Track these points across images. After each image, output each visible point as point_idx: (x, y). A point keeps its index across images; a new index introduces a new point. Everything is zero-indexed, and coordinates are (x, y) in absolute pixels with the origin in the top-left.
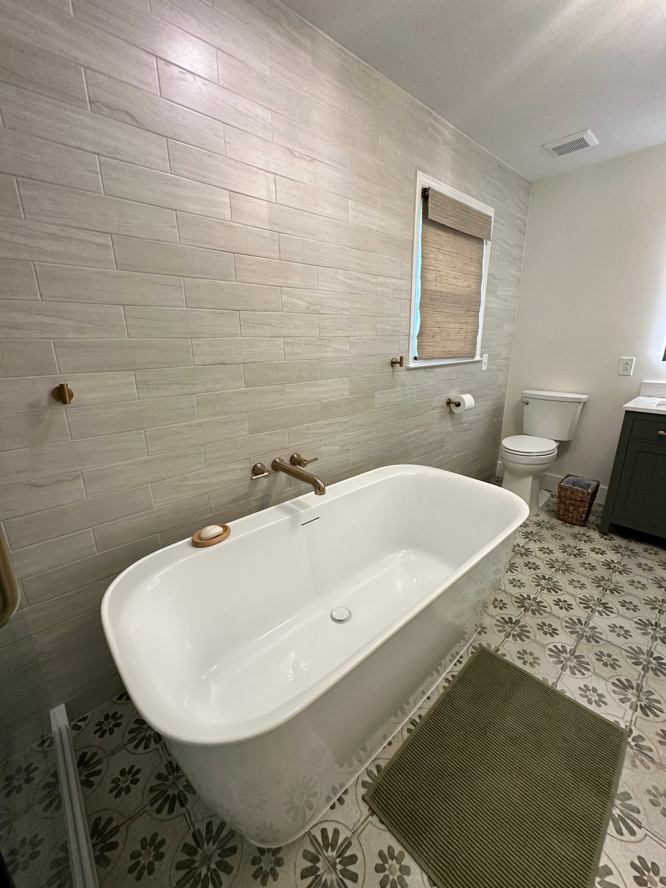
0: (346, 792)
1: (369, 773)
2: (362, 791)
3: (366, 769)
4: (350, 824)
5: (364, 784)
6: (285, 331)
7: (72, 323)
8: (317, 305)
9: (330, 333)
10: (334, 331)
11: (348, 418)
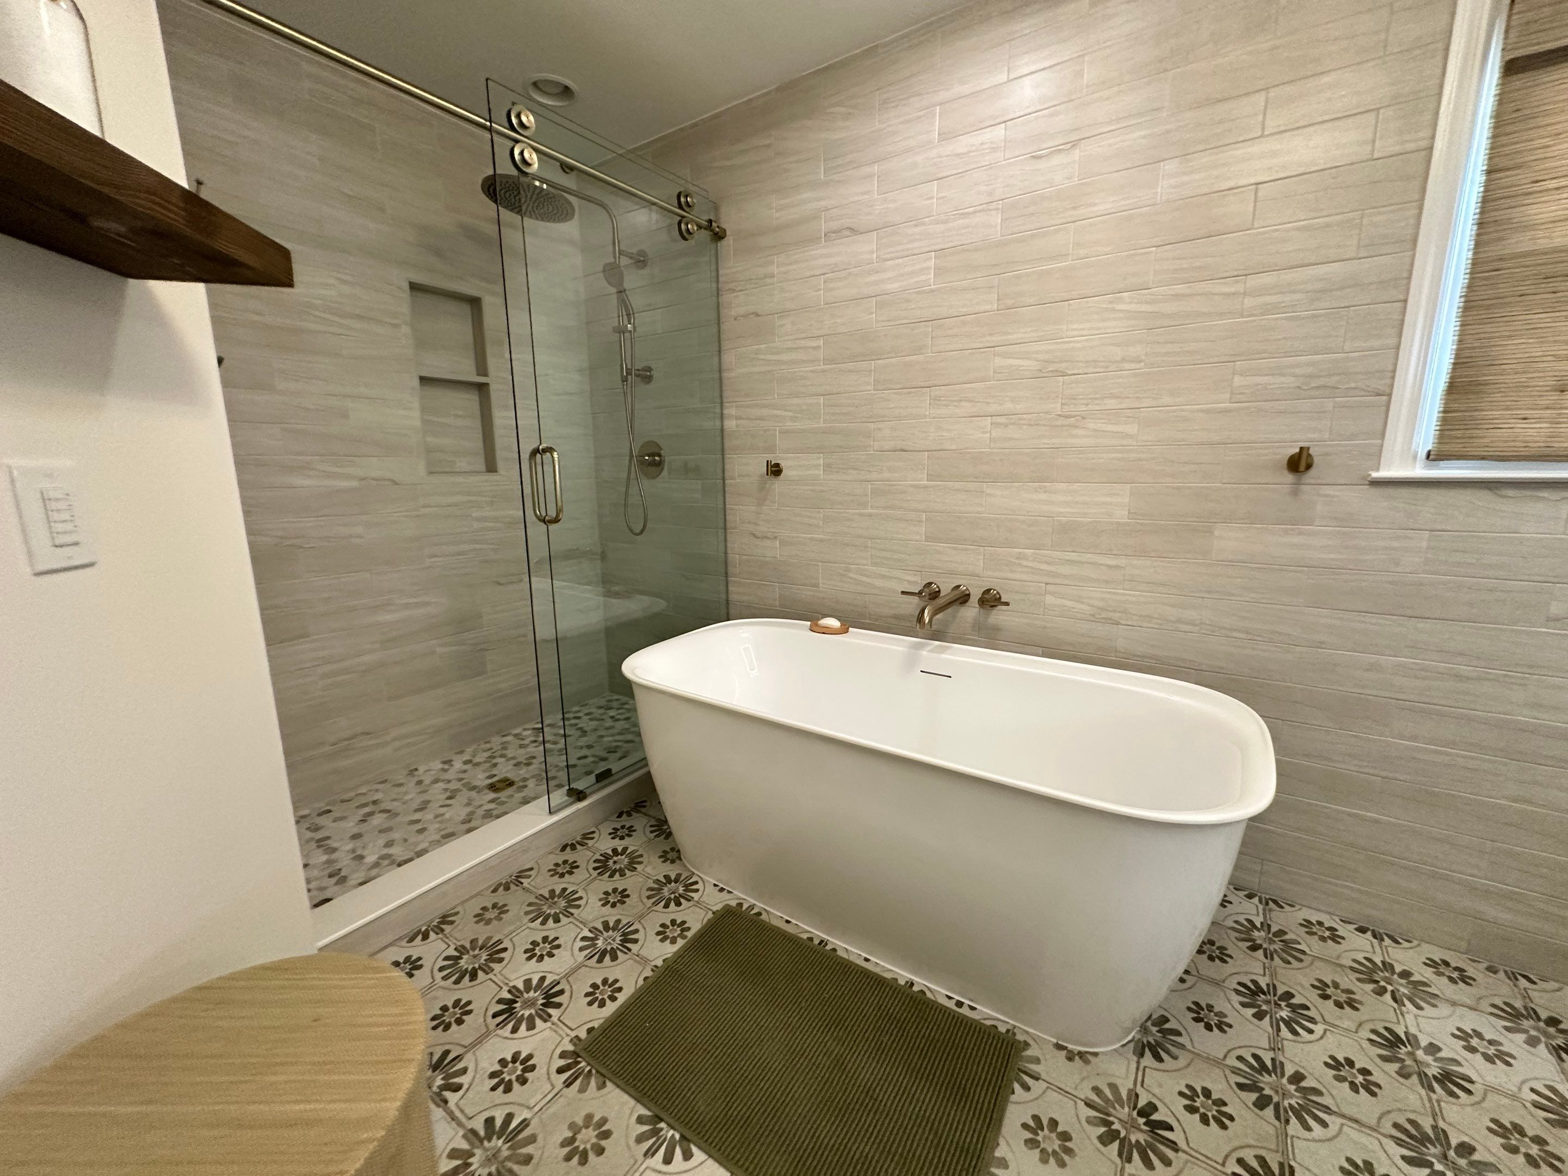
0: (729, 892)
1: (752, 907)
2: (733, 904)
3: (754, 905)
5: (740, 905)
6: (993, 408)
7: (790, 414)
8: (1061, 362)
9: (1087, 405)
10: (1096, 402)
11: (1122, 561)
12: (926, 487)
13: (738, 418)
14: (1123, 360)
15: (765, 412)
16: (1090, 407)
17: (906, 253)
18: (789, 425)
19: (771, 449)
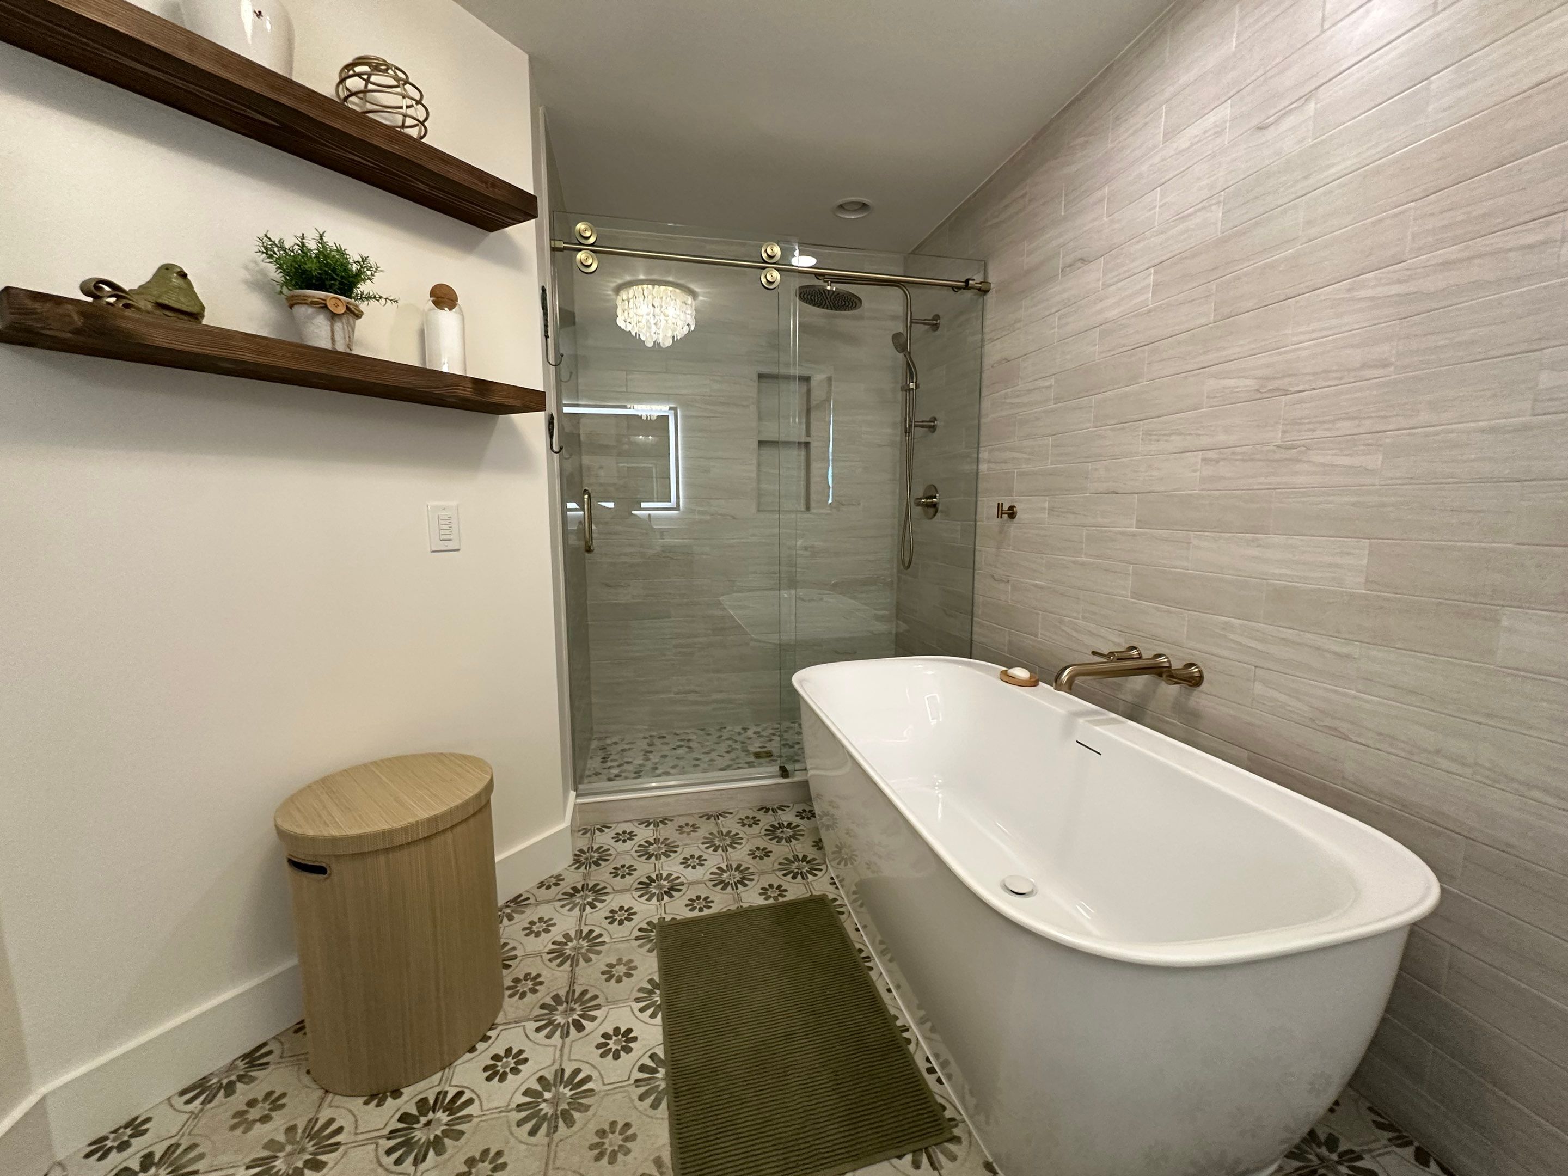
0: (837, 888)
1: (841, 906)
2: (831, 896)
3: (846, 905)
4: (814, 883)
5: (835, 900)
6: (1205, 441)
7: (1025, 456)
8: (1283, 377)
9: (1313, 430)
10: (1326, 426)
11: (1354, 650)
12: (1134, 535)
13: (989, 462)
14: (1364, 366)
15: (1008, 455)
16: (1318, 433)
17: (1127, 274)
18: (1025, 467)
19: (1010, 492)
